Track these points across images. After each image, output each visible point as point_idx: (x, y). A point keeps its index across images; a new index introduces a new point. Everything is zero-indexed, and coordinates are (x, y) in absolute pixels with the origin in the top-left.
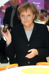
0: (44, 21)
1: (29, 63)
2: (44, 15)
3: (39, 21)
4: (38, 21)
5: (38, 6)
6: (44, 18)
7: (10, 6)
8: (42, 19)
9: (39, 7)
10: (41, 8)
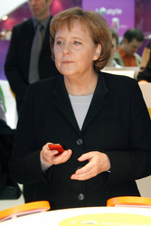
0: (136, 66)
1: (82, 197)
2: (135, 47)
3: (118, 66)
4: (114, 65)
5: (115, 20)
6: (134, 57)
7: (25, 20)
8: (128, 60)
9: (118, 24)
10: (125, 27)
